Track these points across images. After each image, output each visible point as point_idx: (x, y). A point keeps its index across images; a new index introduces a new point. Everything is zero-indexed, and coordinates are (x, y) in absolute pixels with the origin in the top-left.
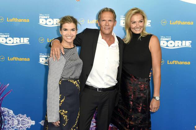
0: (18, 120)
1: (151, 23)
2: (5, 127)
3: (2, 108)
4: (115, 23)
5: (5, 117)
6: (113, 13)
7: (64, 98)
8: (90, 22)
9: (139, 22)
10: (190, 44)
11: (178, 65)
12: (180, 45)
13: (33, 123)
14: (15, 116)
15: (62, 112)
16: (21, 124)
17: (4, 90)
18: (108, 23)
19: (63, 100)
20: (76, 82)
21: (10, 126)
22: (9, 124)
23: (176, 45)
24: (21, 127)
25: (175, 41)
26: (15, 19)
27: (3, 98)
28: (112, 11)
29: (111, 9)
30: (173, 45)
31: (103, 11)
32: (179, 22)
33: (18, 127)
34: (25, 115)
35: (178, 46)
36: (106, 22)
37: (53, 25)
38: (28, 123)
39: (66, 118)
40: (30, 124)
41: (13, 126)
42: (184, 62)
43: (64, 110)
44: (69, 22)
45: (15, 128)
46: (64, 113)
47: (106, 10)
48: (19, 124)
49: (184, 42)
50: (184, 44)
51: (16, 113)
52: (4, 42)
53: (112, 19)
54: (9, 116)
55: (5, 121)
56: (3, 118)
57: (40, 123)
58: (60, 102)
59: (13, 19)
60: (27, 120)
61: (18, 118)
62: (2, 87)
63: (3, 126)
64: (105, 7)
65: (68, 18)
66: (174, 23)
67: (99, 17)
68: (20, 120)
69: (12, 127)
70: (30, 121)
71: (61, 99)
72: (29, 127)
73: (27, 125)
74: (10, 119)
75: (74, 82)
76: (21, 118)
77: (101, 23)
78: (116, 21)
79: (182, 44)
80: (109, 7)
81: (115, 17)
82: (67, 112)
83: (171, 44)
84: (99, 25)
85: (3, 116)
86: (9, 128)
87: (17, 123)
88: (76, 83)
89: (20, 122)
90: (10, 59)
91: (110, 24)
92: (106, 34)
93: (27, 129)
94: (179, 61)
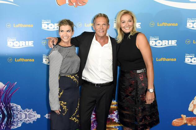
0: (25, 114)
1: (141, 25)
2: (14, 120)
3: (11, 104)
4: (108, 27)
5: (14, 112)
6: (106, 18)
7: (62, 91)
8: (86, 25)
9: (128, 21)
10: (175, 43)
11: (166, 62)
12: (167, 44)
13: (39, 116)
14: (23, 111)
15: (61, 103)
16: (28, 117)
17: (12, 88)
18: (102, 26)
19: (62, 93)
20: (73, 76)
21: (19, 119)
22: (17, 117)
23: (164, 44)
24: (28, 120)
25: (163, 41)
26: (20, 25)
27: (12, 95)
28: (105, 16)
29: (104, 14)
30: (160, 44)
31: (97, 16)
32: (165, 24)
33: (26, 120)
34: (32, 110)
35: (165, 45)
36: (101, 26)
37: (54, 29)
38: (34, 116)
39: (66, 108)
40: (36, 118)
41: (22, 119)
42: (171, 59)
43: (63, 102)
44: (65, 25)
45: (23, 121)
46: (63, 104)
47: (100, 15)
48: (26, 117)
49: (170, 41)
50: (170, 43)
51: (23, 108)
52: (12, 45)
53: (105, 23)
54: (17, 111)
55: (14, 115)
56: (12, 112)
57: (45, 116)
58: (59, 95)
59: (19, 25)
60: (33, 114)
61: (26, 112)
62: (11, 85)
63: (12, 119)
64: (99, 13)
65: (65, 21)
66: (161, 25)
67: (94, 22)
68: (27, 114)
69: (20, 120)
70: (36, 114)
71: (60, 92)
72: (35, 120)
73: (33, 118)
74: (19, 113)
75: (72, 77)
76: (28, 112)
77: (96, 27)
78: (109, 25)
79: (168, 43)
80: (103, 13)
81: (108, 21)
82: (65, 103)
83: (159, 43)
84: (94, 29)
85: (13, 111)
86: (17, 121)
87: (24, 117)
88: (73, 78)
89: (28, 116)
90: (17, 60)
91: (104, 28)
92: (100, 37)
93: (33, 121)
94: (166, 58)
